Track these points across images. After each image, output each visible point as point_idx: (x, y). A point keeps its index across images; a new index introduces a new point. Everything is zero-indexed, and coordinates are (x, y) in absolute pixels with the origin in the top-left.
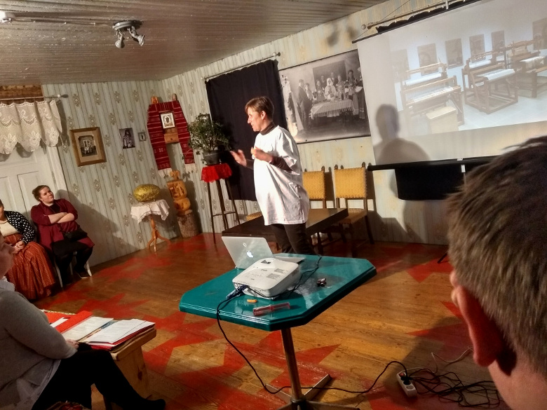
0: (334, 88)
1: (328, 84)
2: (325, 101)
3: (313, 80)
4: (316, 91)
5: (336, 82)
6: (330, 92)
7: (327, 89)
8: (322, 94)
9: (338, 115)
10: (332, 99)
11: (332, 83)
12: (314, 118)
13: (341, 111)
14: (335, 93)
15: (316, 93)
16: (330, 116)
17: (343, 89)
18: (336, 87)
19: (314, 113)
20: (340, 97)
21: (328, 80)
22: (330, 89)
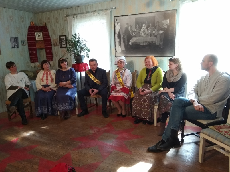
0: (146, 30)
1: (143, 27)
2: (140, 36)
3: (135, 24)
4: (135, 30)
5: (148, 27)
6: (144, 32)
7: (142, 30)
8: (139, 32)
9: (147, 44)
10: (144, 35)
11: (146, 27)
12: (132, 44)
13: (149, 42)
14: (147, 33)
15: (135, 31)
16: (142, 44)
17: (152, 31)
18: (148, 29)
19: (132, 42)
20: (150, 35)
21: (144, 25)
22: (144, 30)
